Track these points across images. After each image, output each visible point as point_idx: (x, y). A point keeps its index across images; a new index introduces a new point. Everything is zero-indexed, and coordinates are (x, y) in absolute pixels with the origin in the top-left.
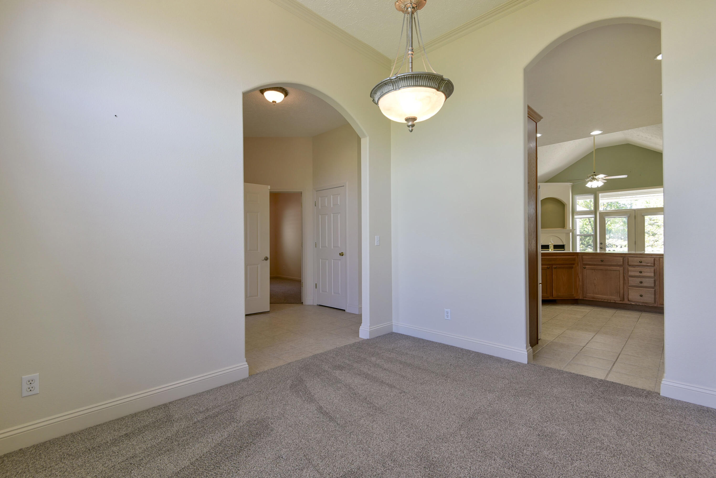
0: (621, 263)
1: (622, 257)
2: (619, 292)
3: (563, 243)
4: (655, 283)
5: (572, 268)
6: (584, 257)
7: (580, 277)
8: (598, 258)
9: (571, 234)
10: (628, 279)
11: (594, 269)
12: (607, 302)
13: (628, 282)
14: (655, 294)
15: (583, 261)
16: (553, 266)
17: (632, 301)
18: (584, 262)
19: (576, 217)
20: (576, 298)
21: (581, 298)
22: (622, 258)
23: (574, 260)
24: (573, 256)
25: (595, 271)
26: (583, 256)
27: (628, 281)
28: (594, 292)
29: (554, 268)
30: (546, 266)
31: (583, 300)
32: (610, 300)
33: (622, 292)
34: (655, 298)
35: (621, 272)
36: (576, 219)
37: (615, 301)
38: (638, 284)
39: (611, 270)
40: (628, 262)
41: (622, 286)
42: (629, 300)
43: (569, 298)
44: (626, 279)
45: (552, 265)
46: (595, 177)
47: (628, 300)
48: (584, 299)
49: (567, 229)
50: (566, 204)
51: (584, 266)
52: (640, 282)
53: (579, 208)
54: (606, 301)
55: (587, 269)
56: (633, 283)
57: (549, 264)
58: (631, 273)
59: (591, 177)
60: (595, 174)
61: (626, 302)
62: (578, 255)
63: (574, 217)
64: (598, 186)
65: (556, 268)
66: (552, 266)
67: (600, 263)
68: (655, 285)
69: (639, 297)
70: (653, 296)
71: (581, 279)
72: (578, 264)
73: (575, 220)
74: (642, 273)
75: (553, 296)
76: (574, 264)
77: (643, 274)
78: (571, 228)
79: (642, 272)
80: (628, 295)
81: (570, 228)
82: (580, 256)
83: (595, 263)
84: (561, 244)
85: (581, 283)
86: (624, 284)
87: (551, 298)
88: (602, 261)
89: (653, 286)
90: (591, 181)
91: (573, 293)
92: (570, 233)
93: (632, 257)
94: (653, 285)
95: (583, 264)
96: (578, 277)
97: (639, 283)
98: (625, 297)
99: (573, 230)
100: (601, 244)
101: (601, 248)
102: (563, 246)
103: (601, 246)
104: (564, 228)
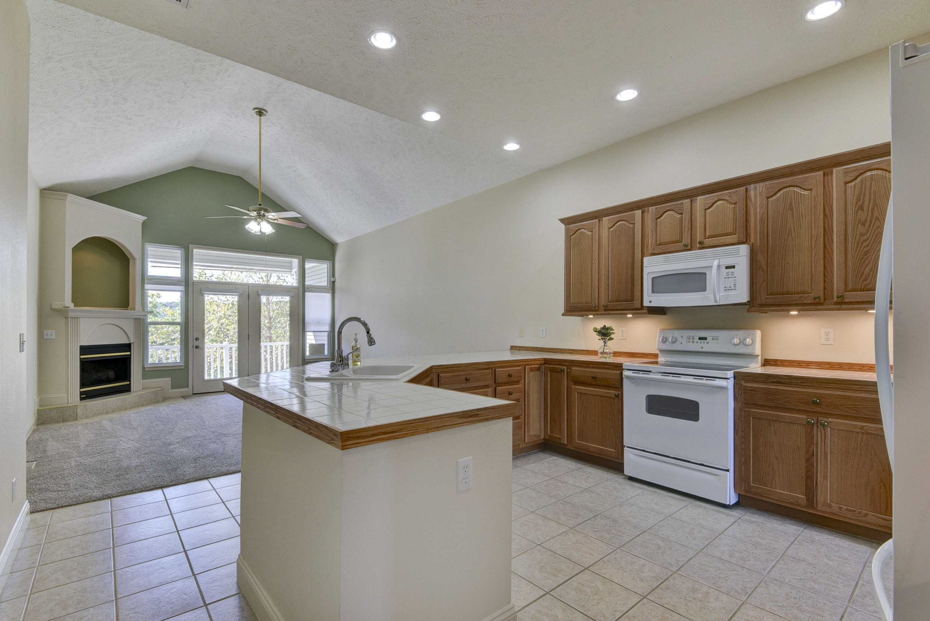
3: (128, 341)
19: (147, 286)
26: (440, 373)
36: (148, 291)
49: (134, 309)
53: (154, 272)
62: (433, 372)
63: (144, 287)
73: (146, 293)
79: (511, 394)
82: (435, 374)
84: (124, 341)
93: (500, 367)
100: (197, 339)
101: (197, 347)
102: (127, 347)
103: (196, 343)
104: (127, 307)
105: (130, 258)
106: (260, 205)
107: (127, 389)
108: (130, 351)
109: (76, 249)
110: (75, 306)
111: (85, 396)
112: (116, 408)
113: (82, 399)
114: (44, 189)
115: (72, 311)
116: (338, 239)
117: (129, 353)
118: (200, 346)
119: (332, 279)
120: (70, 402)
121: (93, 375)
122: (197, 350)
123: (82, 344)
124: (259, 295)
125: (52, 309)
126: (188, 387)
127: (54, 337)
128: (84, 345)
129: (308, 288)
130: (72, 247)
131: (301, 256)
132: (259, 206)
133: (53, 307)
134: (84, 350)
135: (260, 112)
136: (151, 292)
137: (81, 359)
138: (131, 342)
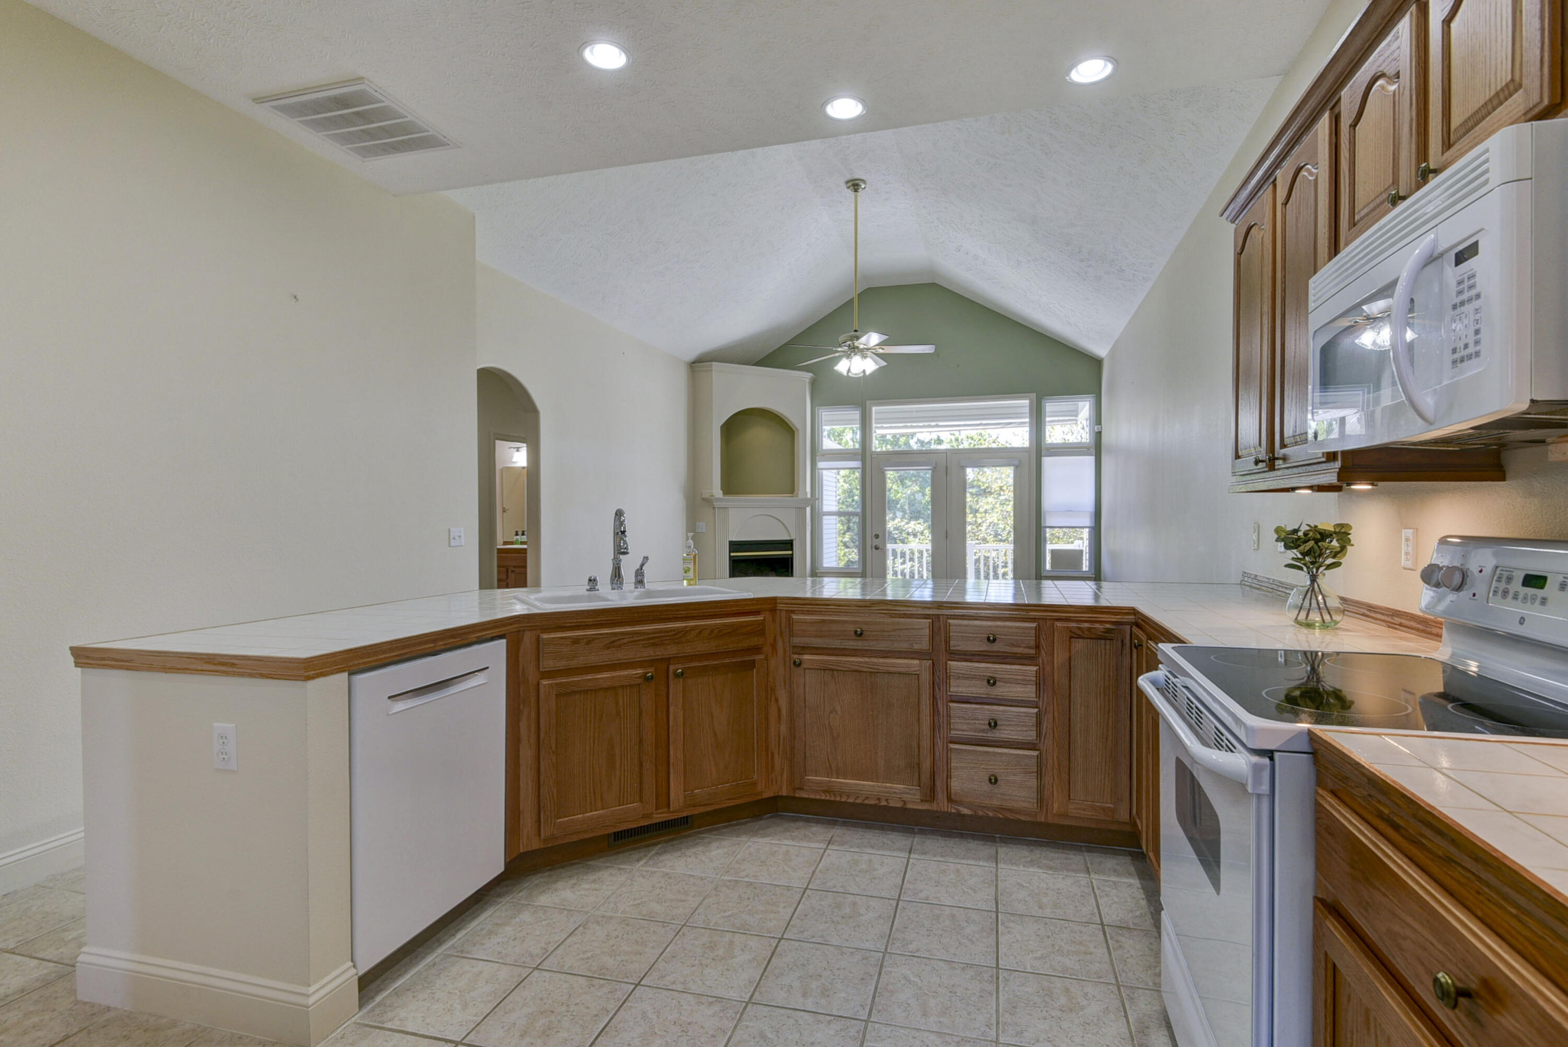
0: (924, 645)
1: (926, 617)
2: (918, 765)
3: (790, 536)
4: (1039, 724)
5: (752, 665)
6: (794, 617)
7: (783, 702)
8: (845, 622)
9: (808, 509)
10: (948, 709)
11: (833, 670)
12: (875, 805)
13: (949, 724)
14: (1040, 774)
15: (792, 635)
16: (672, 668)
17: (960, 803)
18: (796, 641)
19: (821, 465)
20: (766, 795)
21: (784, 794)
22: (927, 622)
23: (759, 630)
24: (757, 613)
25: (833, 676)
26: (793, 612)
27: (949, 716)
28: (830, 767)
29: (677, 676)
30: (640, 671)
31: (794, 798)
32: (887, 800)
33: (926, 765)
34: (1040, 790)
35: (926, 677)
36: (820, 471)
37: (905, 802)
38: (983, 731)
39: (889, 673)
40: (947, 642)
41: (926, 743)
42: (953, 797)
43: (738, 802)
44: (941, 709)
45: (668, 660)
46: (856, 344)
47: (950, 799)
48: (797, 795)
49: (801, 496)
50: (797, 430)
51: (795, 657)
52: (990, 724)
53: (828, 444)
54: (873, 802)
55: (805, 669)
56: (965, 727)
57: (652, 662)
58: (958, 688)
59: (848, 343)
60: (857, 333)
61: (942, 805)
62: (776, 610)
63: (816, 465)
64: (864, 371)
65: (682, 674)
66: (668, 668)
67: (852, 644)
68: (1039, 735)
69: (987, 787)
70: (1033, 782)
71: (784, 712)
72: (774, 646)
73: (819, 473)
74: (998, 683)
75: (669, 805)
76: (757, 650)
77: (1001, 690)
78: (809, 496)
79: (994, 683)
80: (949, 777)
81: (806, 493)
82: (783, 614)
83: (836, 643)
84: (785, 537)
85: (784, 729)
86: (934, 728)
87: (660, 817)
88: (859, 635)
89: (1035, 738)
90: (849, 357)
91: (755, 777)
92: (805, 508)
93: (963, 617)
94: (1034, 733)
95: (794, 647)
96: (777, 700)
97: (987, 727)
98: (938, 783)
99: (815, 500)
100: (877, 536)
101: (877, 548)
102: (789, 544)
103: (876, 542)
104: (792, 493)
105: (794, 429)
106: (856, 331)
108: (792, 550)
109: (726, 426)
110: (724, 495)
114: (694, 363)
115: (719, 500)
116: (1101, 351)
117: (790, 552)
118: (881, 547)
119: (1096, 428)
122: (878, 552)
123: (731, 539)
124: (963, 468)
125: (703, 499)
127: (704, 530)
128: (734, 540)
129: (1048, 449)
130: (721, 425)
131: (1035, 394)
132: (854, 333)
133: (703, 496)
134: (735, 546)
135: (855, 185)
136: (825, 472)
137: (730, 556)
138: (792, 538)
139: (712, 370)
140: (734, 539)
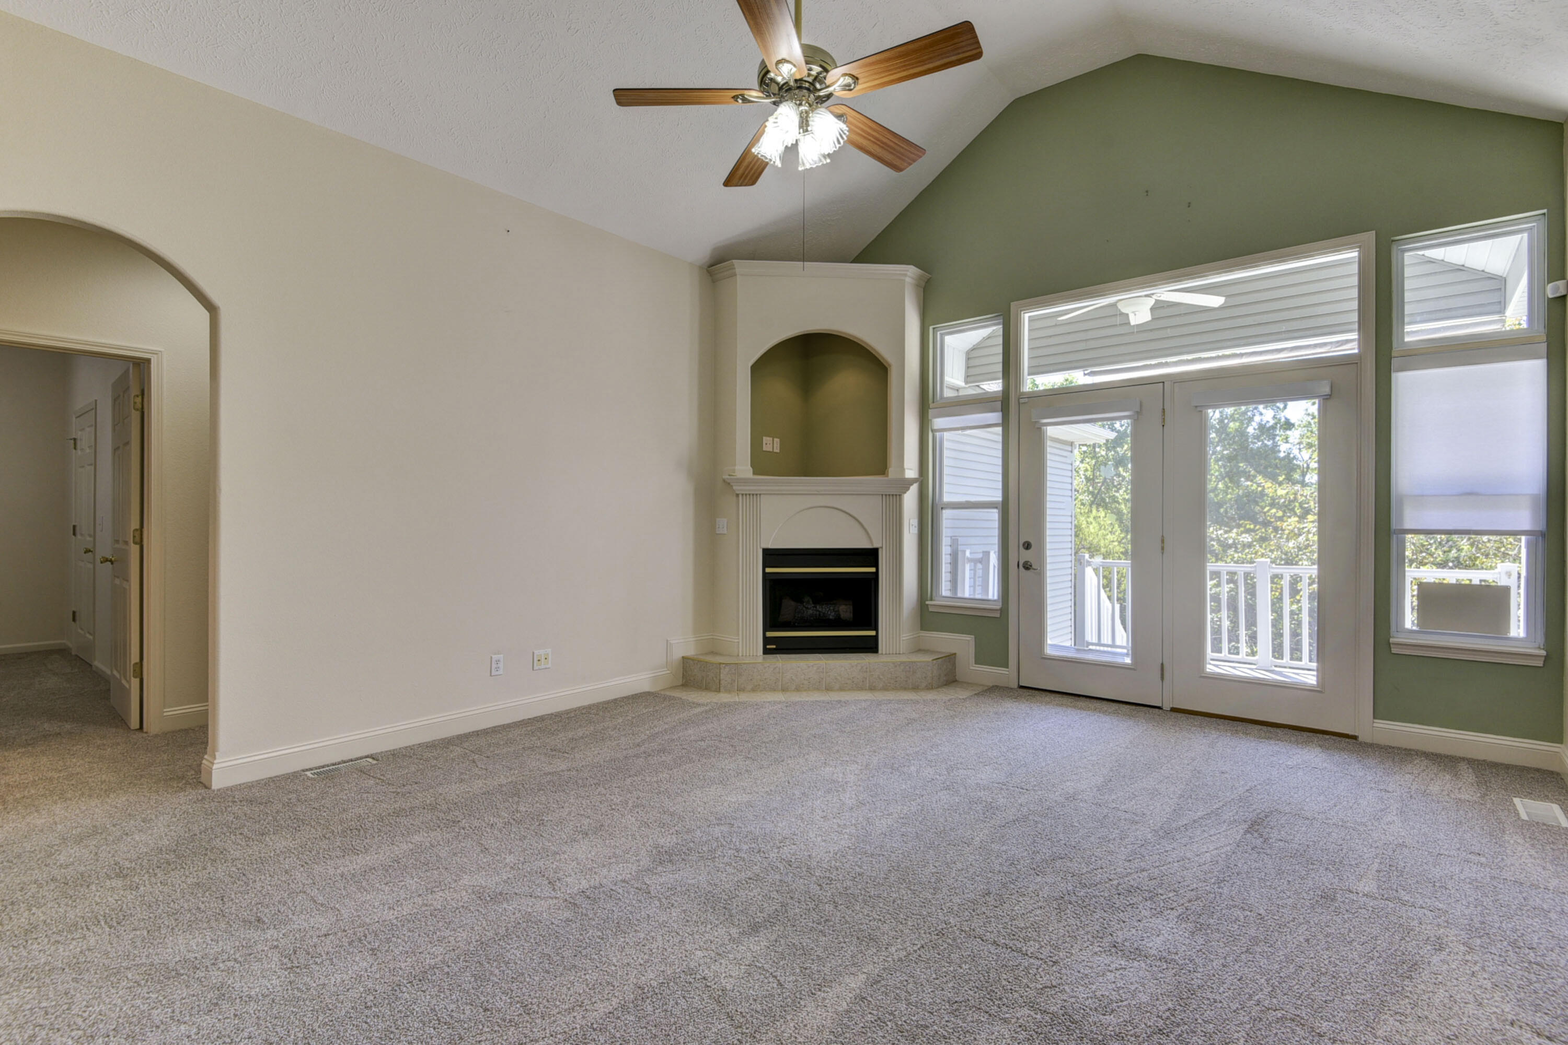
3: (874, 543)
19: (938, 423)
36: (936, 434)
49: (898, 474)
50: (890, 364)
53: (952, 386)
63: (928, 424)
73: (932, 438)
78: (913, 474)
81: (908, 470)
84: (861, 543)
92: (901, 496)
99: (926, 483)
100: (1027, 546)
101: (1027, 566)
102: (870, 556)
103: (1026, 555)
104: (880, 472)
105: (887, 366)
107: (870, 646)
108: (877, 566)
109: (760, 368)
110: (754, 473)
111: (774, 647)
112: (806, 682)
113: (766, 651)
114: (710, 265)
115: (744, 481)
117: (873, 570)
118: (1034, 565)
120: (740, 655)
121: (807, 608)
122: (1028, 572)
123: (767, 547)
125: (721, 481)
126: (1007, 667)
128: (774, 547)
129: (1411, 353)
130: (750, 364)
131: (1373, 234)
133: (722, 477)
134: (772, 556)
136: (946, 435)
137: (764, 573)
138: (875, 546)
139: (735, 275)
140: (770, 546)
